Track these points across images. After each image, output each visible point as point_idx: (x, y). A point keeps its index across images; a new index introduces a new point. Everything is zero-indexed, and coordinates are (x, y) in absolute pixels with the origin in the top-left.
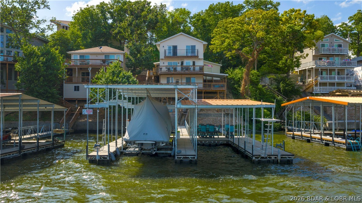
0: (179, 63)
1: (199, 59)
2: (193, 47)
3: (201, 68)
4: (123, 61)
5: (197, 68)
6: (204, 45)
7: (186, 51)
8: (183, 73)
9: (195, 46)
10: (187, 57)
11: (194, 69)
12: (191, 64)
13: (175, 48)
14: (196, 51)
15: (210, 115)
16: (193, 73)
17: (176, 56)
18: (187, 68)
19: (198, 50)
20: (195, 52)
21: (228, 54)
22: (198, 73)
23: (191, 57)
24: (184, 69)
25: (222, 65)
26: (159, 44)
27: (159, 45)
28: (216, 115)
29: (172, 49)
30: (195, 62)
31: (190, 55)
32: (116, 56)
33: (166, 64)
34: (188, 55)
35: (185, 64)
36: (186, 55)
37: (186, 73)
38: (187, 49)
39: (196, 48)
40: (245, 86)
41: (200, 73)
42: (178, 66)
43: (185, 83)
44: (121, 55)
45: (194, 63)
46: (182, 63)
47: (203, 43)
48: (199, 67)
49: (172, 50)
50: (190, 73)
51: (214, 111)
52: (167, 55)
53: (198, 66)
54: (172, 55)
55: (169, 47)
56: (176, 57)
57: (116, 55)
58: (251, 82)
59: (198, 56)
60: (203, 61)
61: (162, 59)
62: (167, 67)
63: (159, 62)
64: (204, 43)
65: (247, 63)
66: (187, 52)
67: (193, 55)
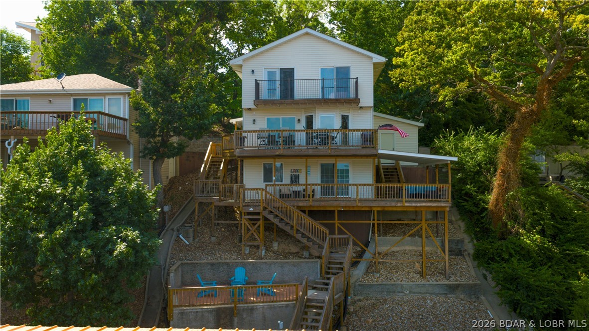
0: (299, 120)
1: (361, 108)
2: (342, 74)
3: (369, 138)
4: (127, 117)
5: (355, 138)
6: (376, 65)
7: (320, 83)
8: (311, 152)
9: (348, 68)
10: (324, 103)
11: (345, 140)
12: (337, 124)
13: (287, 75)
14: (352, 83)
15: (400, 290)
16: (343, 153)
17: (289, 101)
18: (325, 137)
19: (357, 82)
20: (346, 88)
21: (445, 95)
22: (358, 153)
23: (336, 102)
24: (316, 141)
25: (423, 125)
26: (240, 63)
27: (241, 66)
28: (418, 290)
29: (278, 77)
30: (347, 116)
31: (332, 96)
32: (107, 100)
33: (262, 124)
34: (326, 97)
35: (317, 125)
36: (320, 96)
37: (321, 153)
38: (323, 79)
39: (353, 75)
40: (506, 190)
41: (364, 152)
42: (299, 131)
43: (316, 185)
44: (122, 97)
45: (345, 119)
46: (310, 121)
47: (371, 58)
48: (360, 133)
49: (278, 83)
50: (333, 153)
51: (412, 274)
52: (264, 95)
53: (357, 130)
54: (277, 95)
55: (271, 74)
56: (290, 104)
57: (107, 97)
58: (523, 179)
59: (356, 100)
60: (371, 113)
61: (249, 109)
62: (262, 134)
63: (240, 119)
64: (375, 60)
65: (512, 119)
66: (323, 88)
67: (342, 95)
